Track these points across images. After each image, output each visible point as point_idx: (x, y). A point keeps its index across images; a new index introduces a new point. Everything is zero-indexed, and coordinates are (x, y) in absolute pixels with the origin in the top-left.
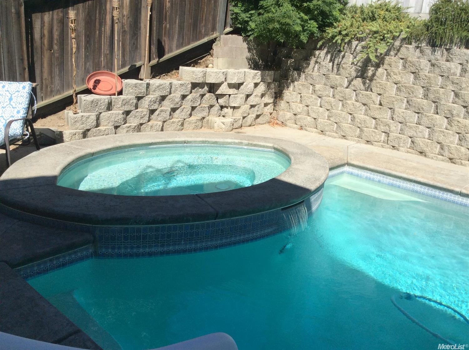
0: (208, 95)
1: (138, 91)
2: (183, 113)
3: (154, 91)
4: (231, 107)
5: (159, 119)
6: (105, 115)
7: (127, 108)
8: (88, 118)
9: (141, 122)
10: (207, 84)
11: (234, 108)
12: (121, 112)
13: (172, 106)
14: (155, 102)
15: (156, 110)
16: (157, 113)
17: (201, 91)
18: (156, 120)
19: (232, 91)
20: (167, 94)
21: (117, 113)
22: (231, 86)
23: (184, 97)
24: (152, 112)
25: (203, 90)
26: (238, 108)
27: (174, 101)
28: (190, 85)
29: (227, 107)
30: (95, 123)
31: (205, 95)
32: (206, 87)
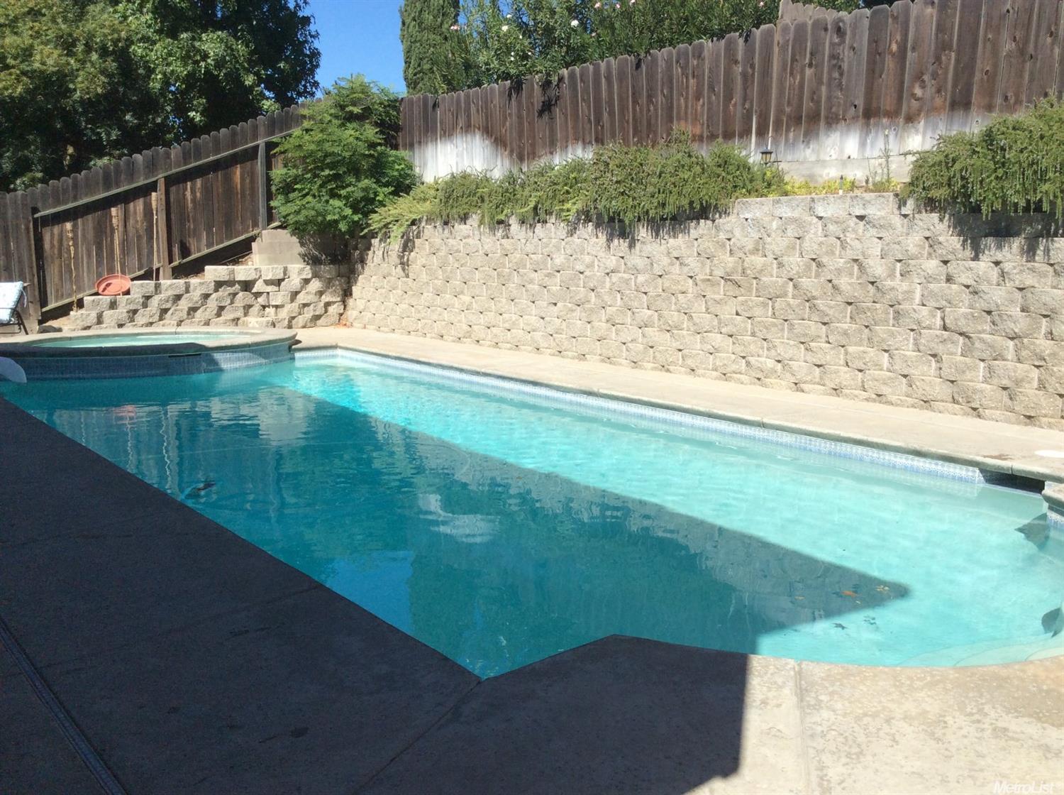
0: (241, 294)
1: (145, 290)
2: (207, 313)
3: (166, 290)
4: (273, 306)
5: (174, 318)
6: (108, 314)
7: (132, 307)
8: (89, 315)
9: (151, 320)
10: (239, 282)
11: (277, 307)
12: (125, 311)
13: (190, 305)
14: (167, 301)
15: (169, 309)
16: (170, 312)
17: (231, 290)
18: (171, 319)
19: (270, 289)
20: (181, 293)
21: (122, 311)
22: (267, 282)
23: (206, 296)
24: (165, 311)
25: (234, 288)
26: (282, 306)
27: (192, 300)
28: (213, 284)
29: (269, 306)
30: (95, 320)
31: (237, 294)
32: (237, 285)
